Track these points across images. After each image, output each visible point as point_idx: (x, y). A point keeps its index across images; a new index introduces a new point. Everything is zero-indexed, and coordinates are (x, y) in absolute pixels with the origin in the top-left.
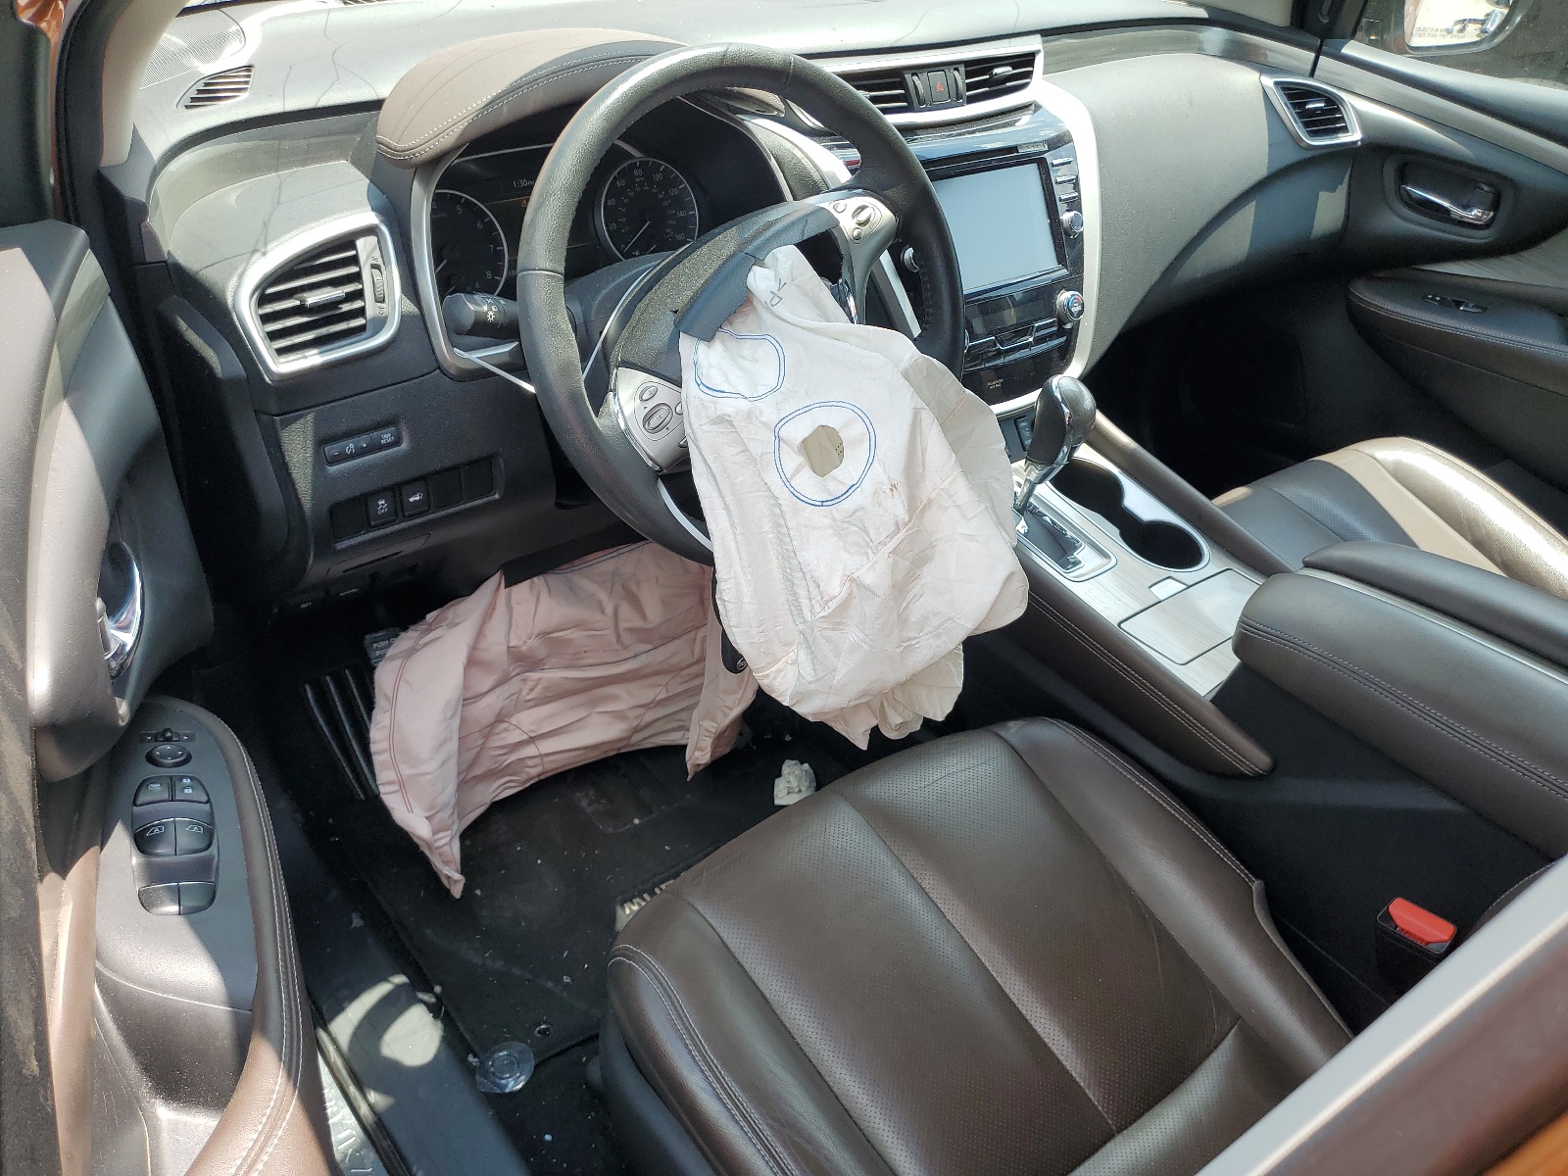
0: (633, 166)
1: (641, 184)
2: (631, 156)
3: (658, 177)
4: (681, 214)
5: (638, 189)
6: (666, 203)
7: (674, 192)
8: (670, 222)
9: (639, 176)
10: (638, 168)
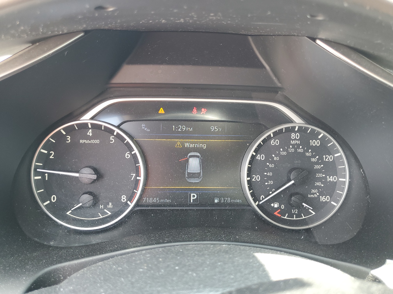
0: (291, 130)
1: (296, 147)
2: (290, 121)
3: (315, 143)
4: (331, 179)
5: (292, 150)
6: (317, 167)
7: (329, 158)
8: (318, 184)
9: (295, 139)
10: (295, 132)
